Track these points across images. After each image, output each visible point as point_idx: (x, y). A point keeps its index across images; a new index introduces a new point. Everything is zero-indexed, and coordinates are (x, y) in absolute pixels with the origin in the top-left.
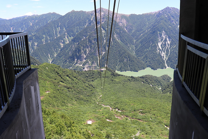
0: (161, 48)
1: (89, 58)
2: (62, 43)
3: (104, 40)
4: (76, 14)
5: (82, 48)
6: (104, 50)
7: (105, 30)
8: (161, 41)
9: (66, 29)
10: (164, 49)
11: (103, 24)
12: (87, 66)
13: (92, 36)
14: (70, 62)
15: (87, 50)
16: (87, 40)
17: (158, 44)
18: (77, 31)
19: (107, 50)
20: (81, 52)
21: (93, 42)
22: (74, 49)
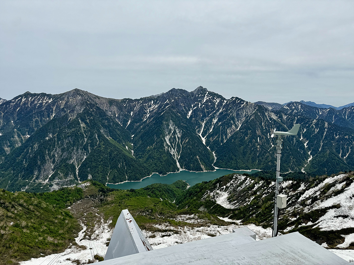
0: (169, 144)
1: (60, 168)
2: (7, 147)
3: (83, 137)
4: (33, 99)
5: (47, 152)
6: (85, 154)
7: (86, 123)
8: (169, 134)
9: (15, 122)
10: (173, 145)
11: (80, 113)
12: (57, 181)
13: (64, 133)
14: (24, 177)
15: (56, 156)
16: (55, 139)
17: (164, 139)
18: (37, 126)
19: (90, 152)
20: (45, 160)
21: (66, 142)
22: (31, 156)
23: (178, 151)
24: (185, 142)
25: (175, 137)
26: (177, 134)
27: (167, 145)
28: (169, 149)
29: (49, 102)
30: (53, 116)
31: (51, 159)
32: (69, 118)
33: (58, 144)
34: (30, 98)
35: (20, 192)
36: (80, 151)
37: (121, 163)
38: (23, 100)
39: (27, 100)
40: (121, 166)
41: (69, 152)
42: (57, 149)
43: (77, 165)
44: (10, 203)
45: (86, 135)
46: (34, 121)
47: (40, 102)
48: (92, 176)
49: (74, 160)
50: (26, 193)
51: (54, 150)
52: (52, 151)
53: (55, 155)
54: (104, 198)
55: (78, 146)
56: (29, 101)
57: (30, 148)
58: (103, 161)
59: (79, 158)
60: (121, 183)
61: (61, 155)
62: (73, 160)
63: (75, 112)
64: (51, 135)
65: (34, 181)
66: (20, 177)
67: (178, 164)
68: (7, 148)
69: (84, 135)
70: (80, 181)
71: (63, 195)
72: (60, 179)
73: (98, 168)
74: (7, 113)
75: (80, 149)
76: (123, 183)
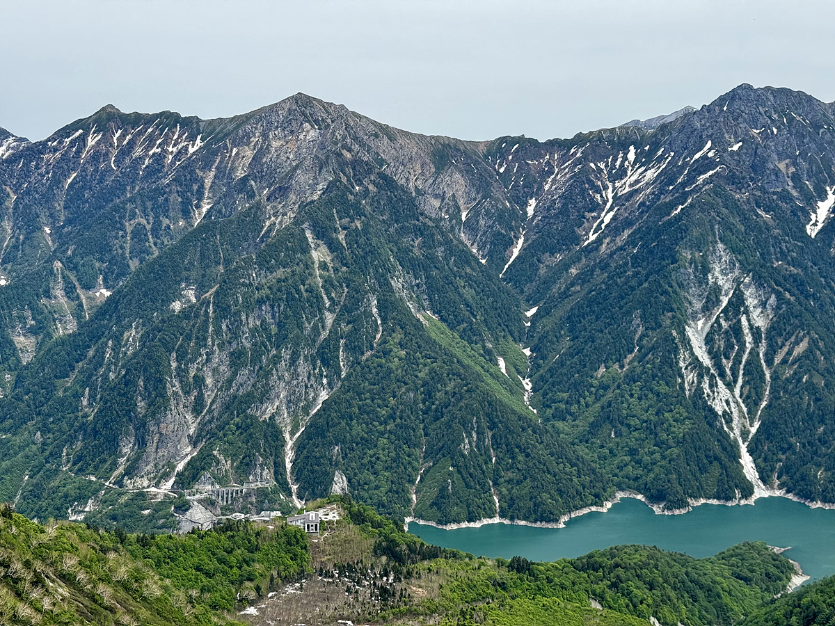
0: (706, 361)
1: (221, 434)
2: (24, 335)
3: (321, 308)
4: (129, 137)
5: (174, 365)
6: (325, 381)
7: (333, 246)
8: (707, 309)
9: (57, 232)
10: (727, 365)
11: (313, 202)
12: (205, 488)
13: (244, 285)
14: (81, 463)
15: (209, 381)
16: (206, 311)
17: (682, 333)
18: (140, 252)
19: (343, 375)
20: (163, 395)
21: (251, 326)
22: (112, 376)
23: (751, 400)
24: (789, 353)
25: (737, 330)
26: (747, 312)
27: (696, 364)
28: (706, 386)
29: (191, 150)
30: (204, 210)
31: (187, 393)
32: (267, 224)
33: (218, 331)
34: (117, 135)
35: (66, 523)
36: (303, 368)
37: (474, 435)
38: (91, 142)
39: (106, 140)
40: (471, 450)
41: (261, 368)
42: (213, 352)
43: (289, 428)
44: (27, 564)
45: (331, 299)
46: (129, 229)
47: (156, 150)
48: (349, 481)
49: (277, 404)
50: (88, 532)
51: (201, 355)
52: (192, 361)
53: (203, 380)
54: (398, 586)
55: (298, 344)
56: (111, 145)
57: (110, 342)
58: (398, 420)
59: (299, 400)
60: (472, 525)
61: (230, 381)
62: (272, 403)
63: (292, 197)
64: (191, 295)
65: (119, 483)
66: (68, 462)
67: (747, 461)
68: (22, 339)
69: (325, 297)
70: (300, 497)
71: (228, 553)
72: (220, 483)
73: (376, 446)
74: (28, 193)
75: (306, 360)
76: (477, 525)
